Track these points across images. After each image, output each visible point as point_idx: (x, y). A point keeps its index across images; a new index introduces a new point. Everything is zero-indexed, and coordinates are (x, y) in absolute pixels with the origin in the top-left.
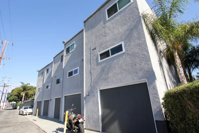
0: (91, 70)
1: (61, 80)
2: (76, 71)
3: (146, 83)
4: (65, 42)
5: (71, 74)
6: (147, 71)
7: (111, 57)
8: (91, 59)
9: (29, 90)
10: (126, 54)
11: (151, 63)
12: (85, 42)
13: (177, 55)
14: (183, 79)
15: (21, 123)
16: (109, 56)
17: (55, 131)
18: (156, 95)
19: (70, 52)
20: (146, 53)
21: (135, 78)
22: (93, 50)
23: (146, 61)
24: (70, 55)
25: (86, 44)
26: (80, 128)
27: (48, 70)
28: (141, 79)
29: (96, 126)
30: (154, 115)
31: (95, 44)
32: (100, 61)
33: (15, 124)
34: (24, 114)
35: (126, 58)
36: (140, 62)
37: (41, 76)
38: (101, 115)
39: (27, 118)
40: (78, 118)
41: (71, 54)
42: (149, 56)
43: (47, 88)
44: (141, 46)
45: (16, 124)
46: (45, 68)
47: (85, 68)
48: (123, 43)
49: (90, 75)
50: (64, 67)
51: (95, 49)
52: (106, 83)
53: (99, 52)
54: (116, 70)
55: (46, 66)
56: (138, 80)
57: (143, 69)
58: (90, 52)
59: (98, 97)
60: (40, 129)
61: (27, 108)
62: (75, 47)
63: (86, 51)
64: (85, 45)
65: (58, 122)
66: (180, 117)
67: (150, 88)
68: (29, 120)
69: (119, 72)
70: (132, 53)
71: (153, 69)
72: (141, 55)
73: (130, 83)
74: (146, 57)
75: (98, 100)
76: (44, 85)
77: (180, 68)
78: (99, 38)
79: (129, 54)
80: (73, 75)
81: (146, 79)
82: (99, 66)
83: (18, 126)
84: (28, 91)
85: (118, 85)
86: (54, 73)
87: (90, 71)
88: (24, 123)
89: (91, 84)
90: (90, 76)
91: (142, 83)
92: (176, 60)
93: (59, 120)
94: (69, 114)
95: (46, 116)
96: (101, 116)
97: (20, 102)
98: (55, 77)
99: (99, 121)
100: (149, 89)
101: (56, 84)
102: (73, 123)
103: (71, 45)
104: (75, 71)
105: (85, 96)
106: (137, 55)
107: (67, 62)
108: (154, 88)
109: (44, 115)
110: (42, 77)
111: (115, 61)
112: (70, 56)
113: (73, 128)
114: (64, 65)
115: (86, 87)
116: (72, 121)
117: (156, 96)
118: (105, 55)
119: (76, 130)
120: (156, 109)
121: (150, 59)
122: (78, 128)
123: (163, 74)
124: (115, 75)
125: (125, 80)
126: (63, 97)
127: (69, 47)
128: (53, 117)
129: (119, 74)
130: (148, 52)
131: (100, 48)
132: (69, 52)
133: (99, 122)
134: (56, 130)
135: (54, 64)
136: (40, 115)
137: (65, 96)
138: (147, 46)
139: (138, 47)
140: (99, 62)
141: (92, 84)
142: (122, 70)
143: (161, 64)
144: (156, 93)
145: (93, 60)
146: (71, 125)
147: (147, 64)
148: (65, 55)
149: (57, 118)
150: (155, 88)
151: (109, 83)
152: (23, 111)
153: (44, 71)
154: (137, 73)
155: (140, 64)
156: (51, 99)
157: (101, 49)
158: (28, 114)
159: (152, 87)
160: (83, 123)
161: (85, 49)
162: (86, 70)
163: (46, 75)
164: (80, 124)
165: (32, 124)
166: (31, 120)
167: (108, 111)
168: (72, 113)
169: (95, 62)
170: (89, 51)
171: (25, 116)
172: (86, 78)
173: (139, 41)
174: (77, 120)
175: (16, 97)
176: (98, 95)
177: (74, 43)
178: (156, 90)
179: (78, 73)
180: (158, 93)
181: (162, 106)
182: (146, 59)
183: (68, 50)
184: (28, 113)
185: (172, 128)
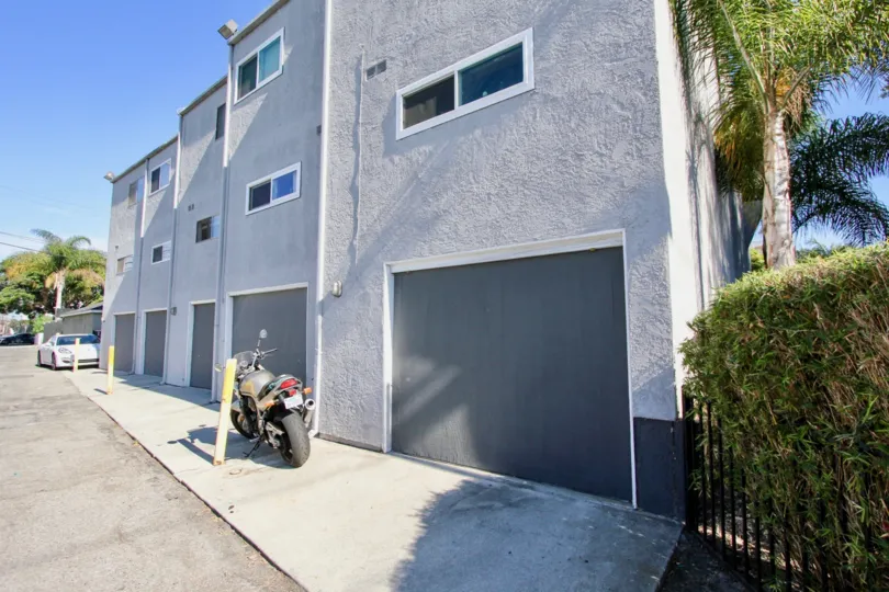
0: (354, 178)
1: (217, 224)
2: (286, 184)
3: (621, 247)
4: (233, 30)
5: (260, 196)
6: (633, 190)
7: (460, 110)
8: (357, 122)
9: (82, 266)
10: (536, 97)
11: (660, 153)
12: (335, 29)
13: (779, 135)
14: (782, 250)
15: (34, 400)
16: (452, 108)
17: (183, 441)
18: (657, 307)
19: (258, 85)
20: (645, 95)
21: (567, 221)
22: (370, 72)
23: (638, 139)
24: (258, 102)
25: (336, 40)
26: (289, 433)
27: (156, 176)
28: (596, 230)
29: (366, 427)
30: (633, 394)
31: (382, 41)
32: (401, 132)
33: (8, 404)
34: (60, 363)
35: (535, 117)
36: (605, 145)
37: (126, 203)
38: (391, 383)
39: (69, 382)
40: (279, 389)
41: (264, 97)
42: (658, 113)
43: (154, 261)
44: (620, 59)
45: (11, 405)
46: (145, 165)
47: (328, 168)
48: (526, 39)
49: (351, 201)
50: (229, 162)
51: (382, 67)
52: (424, 242)
53: (402, 85)
54: (478, 183)
55: (148, 158)
56: (581, 233)
57: (616, 180)
58: (353, 87)
59: (381, 304)
60: (116, 430)
61: (74, 343)
62: (282, 62)
63: (333, 79)
64: (332, 44)
65: (206, 401)
66: (778, 411)
67: (634, 271)
68: (78, 389)
69: (493, 191)
70: (571, 95)
71: (664, 179)
72: (615, 107)
73: (544, 244)
74: (643, 116)
75: (380, 317)
76: (140, 244)
77: (781, 197)
78: (409, 9)
79: (555, 99)
80: (273, 202)
81: (623, 230)
82: (396, 159)
83: (16, 413)
84: (77, 272)
85: (478, 253)
86: (184, 190)
87: (350, 180)
88: (52, 399)
89: (351, 244)
90: (352, 206)
91: (597, 250)
92: (769, 159)
93: (210, 393)
94: (246, 371)
95: (155, 379)
96: (391, 388)
97: (47, 314)
98: (191, 208)
99: (381, 407)
100: (630, 280)
101: (197, 241)
102: (262, 413)
103: (265, 51)
104: (280, 180)
105: (320, 297)
106: (593, 106)
107: (241, 136)
108: (654, 277)
109: (149, 374)
110: (129, 207)
111: (478, 132)
112: (257, 108)
113: (262, 432)
114: (228, 151)
115: (329, 259)
116: (256, 400)
117: (658, 313)
118: (432, 103)
119: (272, 440)
120: (647, 369)
121: (660, 131)
122: (280, 433)
123: (694, 218)
124: (472, 207)
125: (520, 230)
126: (223, 301)
127: (253, 61)
128: (187, 382)
129: (489, 199)
130: (657, 90)
131: (406, 64)
132: (253, 86)
133: (381, 413)
134: (185, 436)
135: (184, 145)
136: (134, 373)
137: (235, 298)
138: (654, 56)
139: (607, 64)
140: (398, 138)
141: (355, 243)
142: (508, 180)
143: (693, 174)
144: (662, 301)
145: (369, 127)
146: (253, 418)
147: (641, 157)
148: (236, 101)
149: (201, 386)
150: (659, 277)
151: (441, 240)
152: (53, 354)
153: (140, 182)
154: (581, 198)
155: (601, 155)
156: (175, 309)
157: (411, 70)
158: (76, 365)
159: (643, 270)
160: (302, 412)
161: (333, 68)
162: (331, 174)
163: (149, 200)
164: (289, 417)
165: (85, 405)
166: (88, 391)
167: (422, 367)
168: (257, 369)
169: (377, 138)
170: (352, 77)
171: (67, 372)
172: (330, 216)
173: (615, 31)
174: (277, 397)
175: (23, 292)
176: (382, 295)
177: (278, 41)
178: (662, 285)
179: (295, 195)
180: (668, 297)
181: (679, 358)
182: (636, 131)
183: (247, 74)
184: (76, 361)
185: (711, 453)
